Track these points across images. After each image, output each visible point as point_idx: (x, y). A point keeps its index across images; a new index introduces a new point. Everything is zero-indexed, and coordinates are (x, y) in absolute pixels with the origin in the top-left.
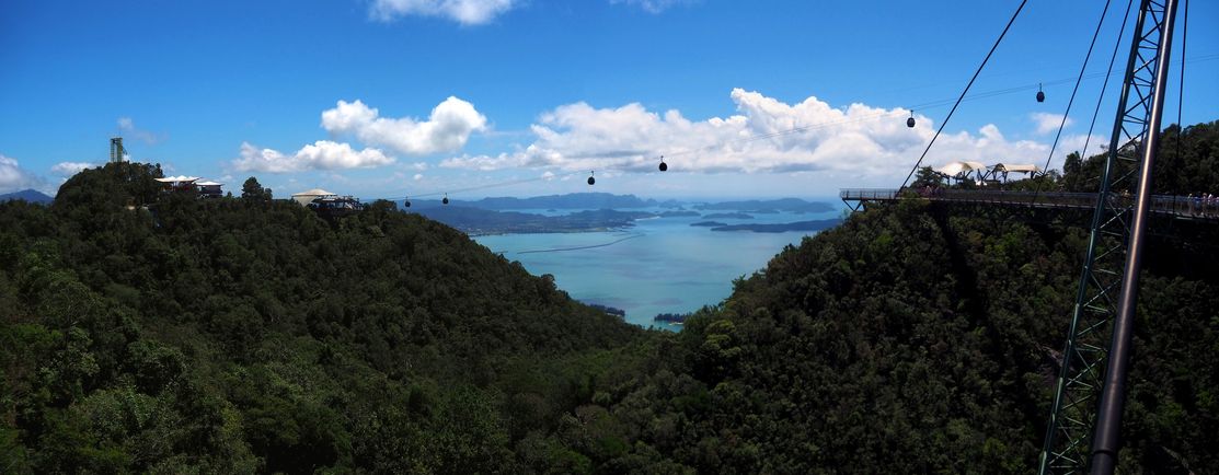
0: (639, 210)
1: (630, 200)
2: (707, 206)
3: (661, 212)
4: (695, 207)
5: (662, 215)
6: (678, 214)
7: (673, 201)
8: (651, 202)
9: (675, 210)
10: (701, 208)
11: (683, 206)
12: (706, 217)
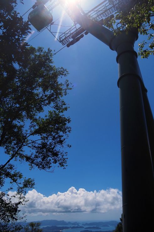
0: (65, 226)
1: (63, 222)
2: (87, 224)
3: (72, 227)
4: (83, 225)
5: (72, 228)
6: (77, 227)
7: (76, 222)
8: (69, 223)
9: (76, 226)
10: (84, 225)
11: (79, 224)
12: (86, 228)
